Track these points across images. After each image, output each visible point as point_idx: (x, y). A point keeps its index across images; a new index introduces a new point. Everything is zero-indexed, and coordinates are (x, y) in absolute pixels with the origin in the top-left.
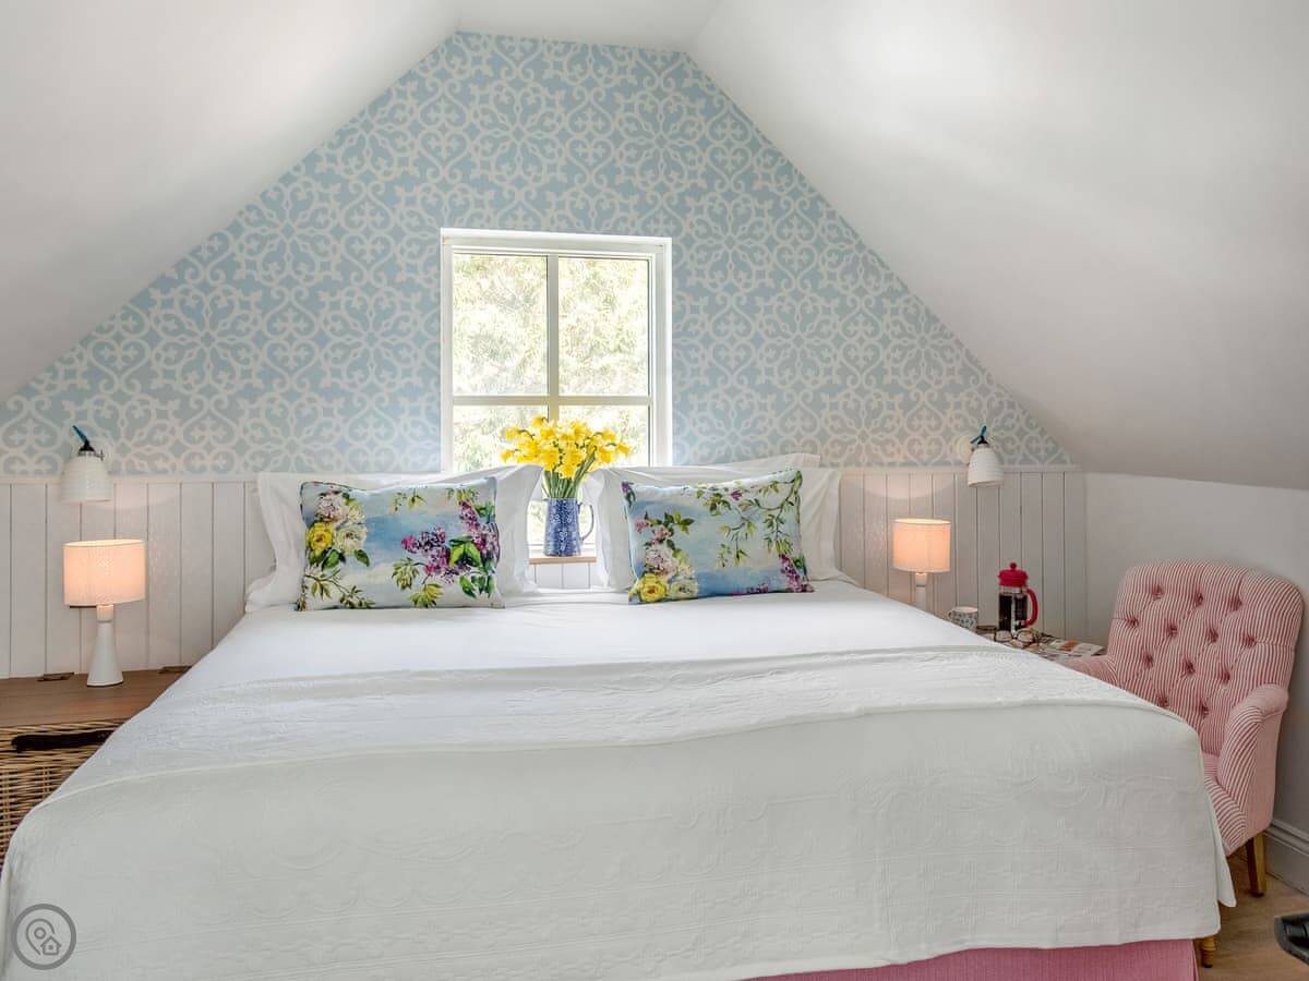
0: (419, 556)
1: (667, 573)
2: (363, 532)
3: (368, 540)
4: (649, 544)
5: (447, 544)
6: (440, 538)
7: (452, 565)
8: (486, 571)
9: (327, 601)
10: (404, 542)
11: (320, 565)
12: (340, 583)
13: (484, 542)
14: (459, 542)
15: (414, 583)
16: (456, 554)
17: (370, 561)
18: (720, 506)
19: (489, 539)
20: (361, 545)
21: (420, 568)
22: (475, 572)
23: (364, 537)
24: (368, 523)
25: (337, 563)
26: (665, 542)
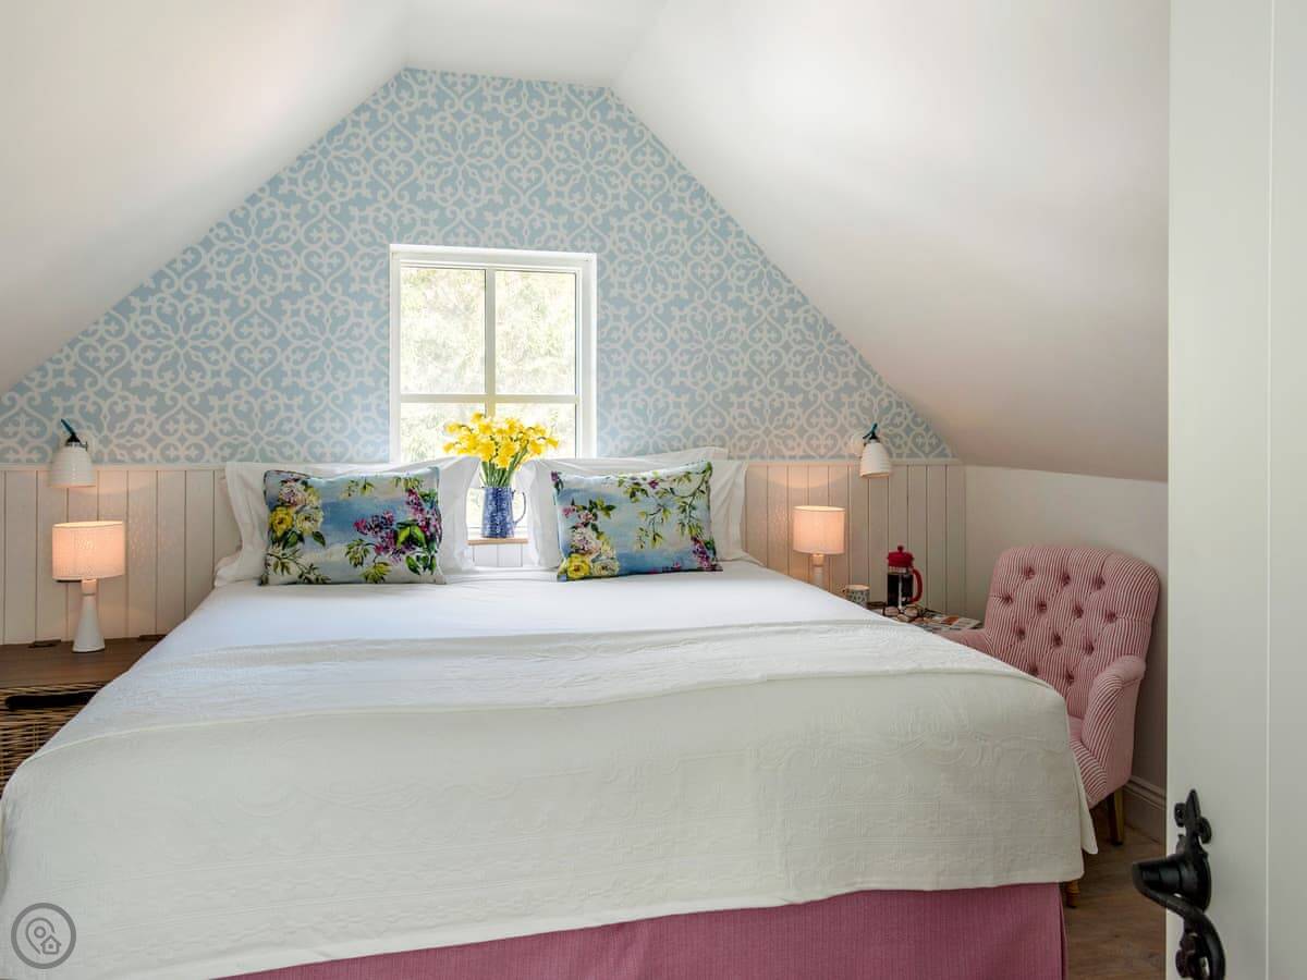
0: (370, 538)
1: (591, 553)
2: (320, 516)
3: (324, 523)
4: (575, 527)
5: (394, 527)
6: (389, 521)
7: (399, 546)
8: (430, 551)
9: (286, 577)
10: (357, 524)
11: (282, 544)
12: (300, 561)
13: (428, 524)
14: (405, 525)
15: (365, 562)
16: (403, 536)
17: (327, 541)
18: (639, 494)
19: (433, 522)
20: (318, 527)
21: (371, 548)
22: (419, 551)
23: (321, 520)
24: (324, 507)
25: (296, 543)
26: (590, 526)
